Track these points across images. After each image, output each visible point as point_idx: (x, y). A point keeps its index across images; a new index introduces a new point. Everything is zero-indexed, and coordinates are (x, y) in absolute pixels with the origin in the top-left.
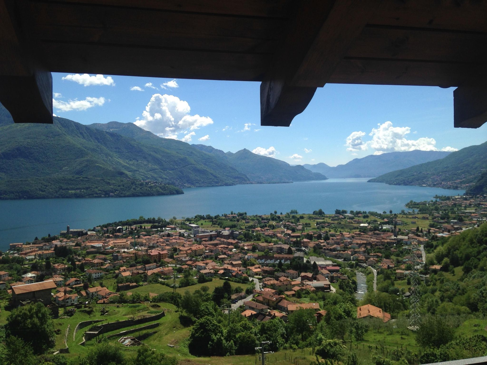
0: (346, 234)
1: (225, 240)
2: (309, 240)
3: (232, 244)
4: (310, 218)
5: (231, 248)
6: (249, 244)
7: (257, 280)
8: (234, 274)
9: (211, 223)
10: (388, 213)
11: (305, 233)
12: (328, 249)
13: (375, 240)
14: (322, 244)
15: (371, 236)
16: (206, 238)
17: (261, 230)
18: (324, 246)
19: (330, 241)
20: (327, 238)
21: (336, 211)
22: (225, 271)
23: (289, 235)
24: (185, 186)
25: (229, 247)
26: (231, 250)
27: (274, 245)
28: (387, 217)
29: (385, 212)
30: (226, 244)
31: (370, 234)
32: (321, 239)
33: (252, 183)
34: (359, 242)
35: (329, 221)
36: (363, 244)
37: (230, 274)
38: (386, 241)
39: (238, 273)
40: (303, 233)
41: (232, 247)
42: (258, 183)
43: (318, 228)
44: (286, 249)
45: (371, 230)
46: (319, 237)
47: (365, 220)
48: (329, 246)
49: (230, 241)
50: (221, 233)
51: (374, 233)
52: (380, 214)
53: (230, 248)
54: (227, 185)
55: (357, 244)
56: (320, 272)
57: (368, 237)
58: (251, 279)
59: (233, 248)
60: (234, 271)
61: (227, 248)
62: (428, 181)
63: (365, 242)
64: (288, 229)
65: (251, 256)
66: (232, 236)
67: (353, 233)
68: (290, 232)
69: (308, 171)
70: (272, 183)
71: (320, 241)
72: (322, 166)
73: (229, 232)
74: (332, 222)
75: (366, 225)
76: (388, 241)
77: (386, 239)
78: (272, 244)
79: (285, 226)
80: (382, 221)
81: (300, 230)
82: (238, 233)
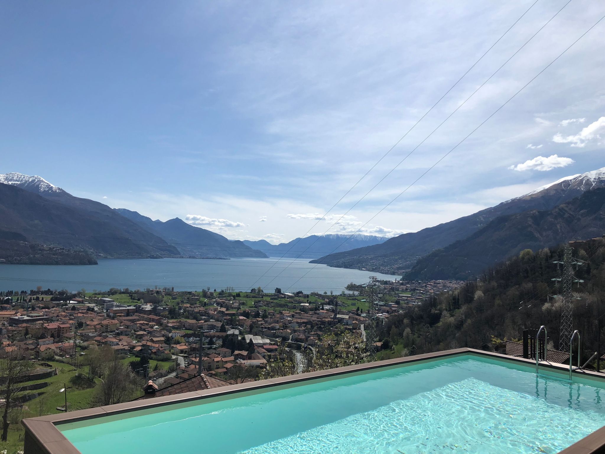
0: (286, 313)
1: (146, 316)
2: (245, 318)
3: (153, 320)
4: (247, 296)
5: (153, 325)
6: (175, 321)
7: (182, 358)
8: (154, 351)
9: (130, 297)
10: (329, 294)
11: (241, 311)
12: (265, 328)
13: (315, 319)
14: (260, 323)
15: (311, 315)
16: (122, 313)
17: (190, 307)
18: (262, 324)
19: (268, 320)
20: (264, 317)
21: (276, 290)
22: (143, 348)
23: (223, 312)
24: (100, 256)
25: (150, 323)
26: (152, 327)
27: (204, 322)
28: (328, 297)
29: (325, 293)
30: (146, 321)
31: (310, 313)
32: (259, 318)
33: (183, 257)
34: (299, 321)
35: (268, 299)
36: (304, 323)
37: (150, 351)
38: (327, 320)
39: (159, 350)
40: (239, 311)
41: (154, 323)
42: (190, 257)
43: (256, 307)
44: (218, 327)
45: (311, 310)
46: (257, 315)
47: (306, 300)
48: (267, 324)
49: (152, 316)
50: (141, 308)
51: (314, 312)
52: (321, 295)
53: (151, 325)
54: (153, 257)
55: (298, 323)
56: (256, 351)
57: (309, 317)
58: (174, 357)
59: (155, 325)
60: (154, 347)
61: (147, 324)
62: (368, 265)
63: (305, 321)
64: (221, 306)
65: (177, 333)
66: (154, 311)
67: (294, 312)
68: (224, 309)
69: (248, 248)
70: (206, 258)
71: (257, 319)
72: (263, 243)
73: (151, 307)
74: (272, 301)
75: (307, 304)
76: (329, 320)
77: (327, 318)
78: (203, 321)
79: (218, 304)
80: (323, 301)
81: (235, 308)
82: (162, 308)
